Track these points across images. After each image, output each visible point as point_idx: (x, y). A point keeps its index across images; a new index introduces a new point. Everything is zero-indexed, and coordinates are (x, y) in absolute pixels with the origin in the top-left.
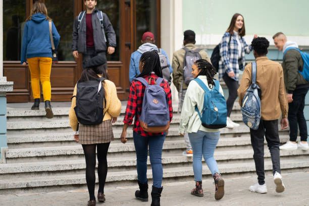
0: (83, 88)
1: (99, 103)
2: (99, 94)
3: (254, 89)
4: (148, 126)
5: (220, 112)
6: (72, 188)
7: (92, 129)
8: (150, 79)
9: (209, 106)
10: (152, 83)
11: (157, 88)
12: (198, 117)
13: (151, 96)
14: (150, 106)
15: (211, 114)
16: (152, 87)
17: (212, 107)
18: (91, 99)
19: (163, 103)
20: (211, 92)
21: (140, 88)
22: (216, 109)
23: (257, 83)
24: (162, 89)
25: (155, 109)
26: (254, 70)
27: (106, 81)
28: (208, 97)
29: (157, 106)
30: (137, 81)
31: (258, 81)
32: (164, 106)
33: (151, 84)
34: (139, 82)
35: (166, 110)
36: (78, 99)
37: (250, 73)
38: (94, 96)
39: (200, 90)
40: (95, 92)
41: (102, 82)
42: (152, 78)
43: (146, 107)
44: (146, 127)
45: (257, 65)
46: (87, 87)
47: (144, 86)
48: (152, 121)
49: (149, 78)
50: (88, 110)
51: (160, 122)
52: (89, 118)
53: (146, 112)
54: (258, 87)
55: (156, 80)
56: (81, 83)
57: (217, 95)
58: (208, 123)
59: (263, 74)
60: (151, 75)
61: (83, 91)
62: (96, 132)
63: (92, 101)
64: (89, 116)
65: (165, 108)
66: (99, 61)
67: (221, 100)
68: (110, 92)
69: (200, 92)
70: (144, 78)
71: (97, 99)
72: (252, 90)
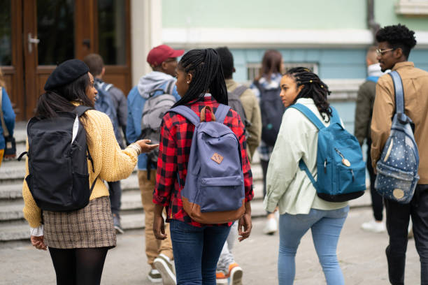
0: (41, 135)
1: (76, 165)
2: (74, 145)
3: (404, 123)
4: (202, 212)
5: (354, 167)
6: (21, 243)
7: (64, 218)
8: (203, 110)
9: (332, 159)
10: (208, 118)
11: (219, 129)
12: (308, 180)
13: (208, 147)
14: (207, 168)
15: (338, 173)
16: (207, 127)
17: (338, 159)
18: (59, 157)
19: (234, 160)
20: (329, 130)
21: (183, 129)
22: (347, 163)
23: (406, 112)
24: (229, 130)
25: (218, 174)
26: (399, 87)
27: (90, 113)
28: (327, 140)
29: (222, 168)
30: (176, 113)
31: (407, 108)
32: (236, 168)
33: (205, 121)
34: (181, 116)
35: (239, 177)
36: (32, 160)
37: (392, 93)
38: (63, 150)
39: (308, 126)
40: (66, 142)
41: (80, 117)
42: (208, 108)
43: (196, 171)
44: (198, 214)
45: (402, 78)
46: (49, 132)
47: (191, 125)
48: (211, 201)
49: (201, 108)
50: (53, 182)
51: (227, 201)
52: (59, 199)
53: (196, 180)
54: (411, 121)
55: (215, 110)
56: (36, 124)
57: (341, 134)
58: (333, 192)
59: (416, 94)
60: (204, 99)
61: (41, 140)
62: (72, 224)
63: (60, 161)
64: (58, 195)
65: (237, 173)
66: (65, 75)
67: (350, 144)
68: (99, 137)
69: (309, 130)
70: (189, 106)
71: (70, 156)
72: (400, 127)
